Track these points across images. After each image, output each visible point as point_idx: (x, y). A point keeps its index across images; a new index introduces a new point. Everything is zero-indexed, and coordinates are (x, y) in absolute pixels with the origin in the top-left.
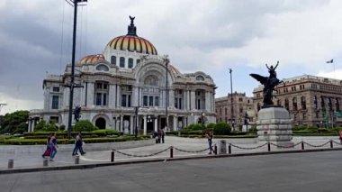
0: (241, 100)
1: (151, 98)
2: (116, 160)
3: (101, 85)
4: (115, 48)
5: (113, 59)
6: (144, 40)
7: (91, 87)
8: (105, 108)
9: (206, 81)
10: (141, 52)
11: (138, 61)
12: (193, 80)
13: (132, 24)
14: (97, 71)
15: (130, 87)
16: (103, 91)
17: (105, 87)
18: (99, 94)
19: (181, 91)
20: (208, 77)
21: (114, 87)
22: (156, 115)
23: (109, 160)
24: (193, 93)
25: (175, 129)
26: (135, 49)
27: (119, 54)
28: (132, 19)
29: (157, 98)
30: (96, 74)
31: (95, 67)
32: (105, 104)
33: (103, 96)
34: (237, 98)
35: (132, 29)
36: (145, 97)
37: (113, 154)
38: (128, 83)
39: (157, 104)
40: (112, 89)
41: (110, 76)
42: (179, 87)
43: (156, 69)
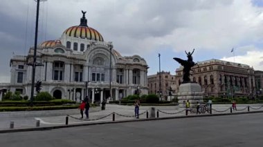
0: (166, 77)
1: (98, 75)
2: (69, 123)
3: (58, 64)
4: (70, 35)
5: (69, 43)
6: (93, 30)
7: (50, 66)
8: (61, 82)
9: (141, 62)
10: (91, 39)
11: (88, 46)
12: (131, 62)
13: (84, 17)
14: (55, 53)
15: (82, 67)
16: (59, 69)
17: (62, 66)
18: (56, 72)
19: (121, 70)
20: (143, 59)
21: (69, 66)
22: (102, 88)
23: (64, 123)
24: (131, 72)
25: (117, 99)
26: (86, 36)
27: (73, 40)
28: (84, 13)
29: (103, 75)
30: (54, 56)
31: (53, 50)
32: (61, 79)
33: (59, 73)
34: (164, 76)
35: (84, 21)
36: (94, 74)
37: (67, 118)
38: (80, 63)
39: (103, 80)
40: (67, 67)
41: (65, 57)
42: (121, 67)
43: (102, 52)
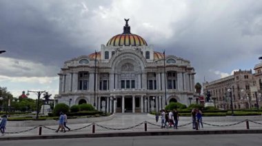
0: (246, 77)
1: (128, 81)
6: (138, 37)
13: (127, 25)
14: (80, 64)
15: (108, 74)
21: (93, 75)
28: (127, 21)
29: (133, 81)
31: (78, 62)
35: (127, 29)
36: (123, 81)
39: (133, 87)
42: (151, 71)
43: (129, 58)
